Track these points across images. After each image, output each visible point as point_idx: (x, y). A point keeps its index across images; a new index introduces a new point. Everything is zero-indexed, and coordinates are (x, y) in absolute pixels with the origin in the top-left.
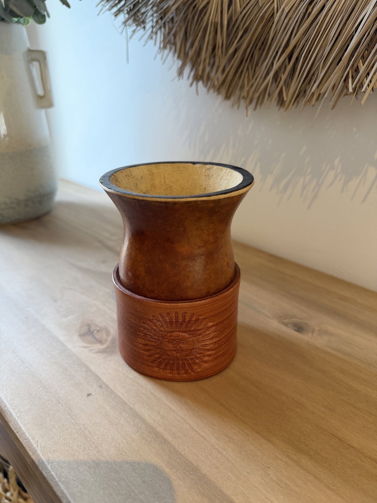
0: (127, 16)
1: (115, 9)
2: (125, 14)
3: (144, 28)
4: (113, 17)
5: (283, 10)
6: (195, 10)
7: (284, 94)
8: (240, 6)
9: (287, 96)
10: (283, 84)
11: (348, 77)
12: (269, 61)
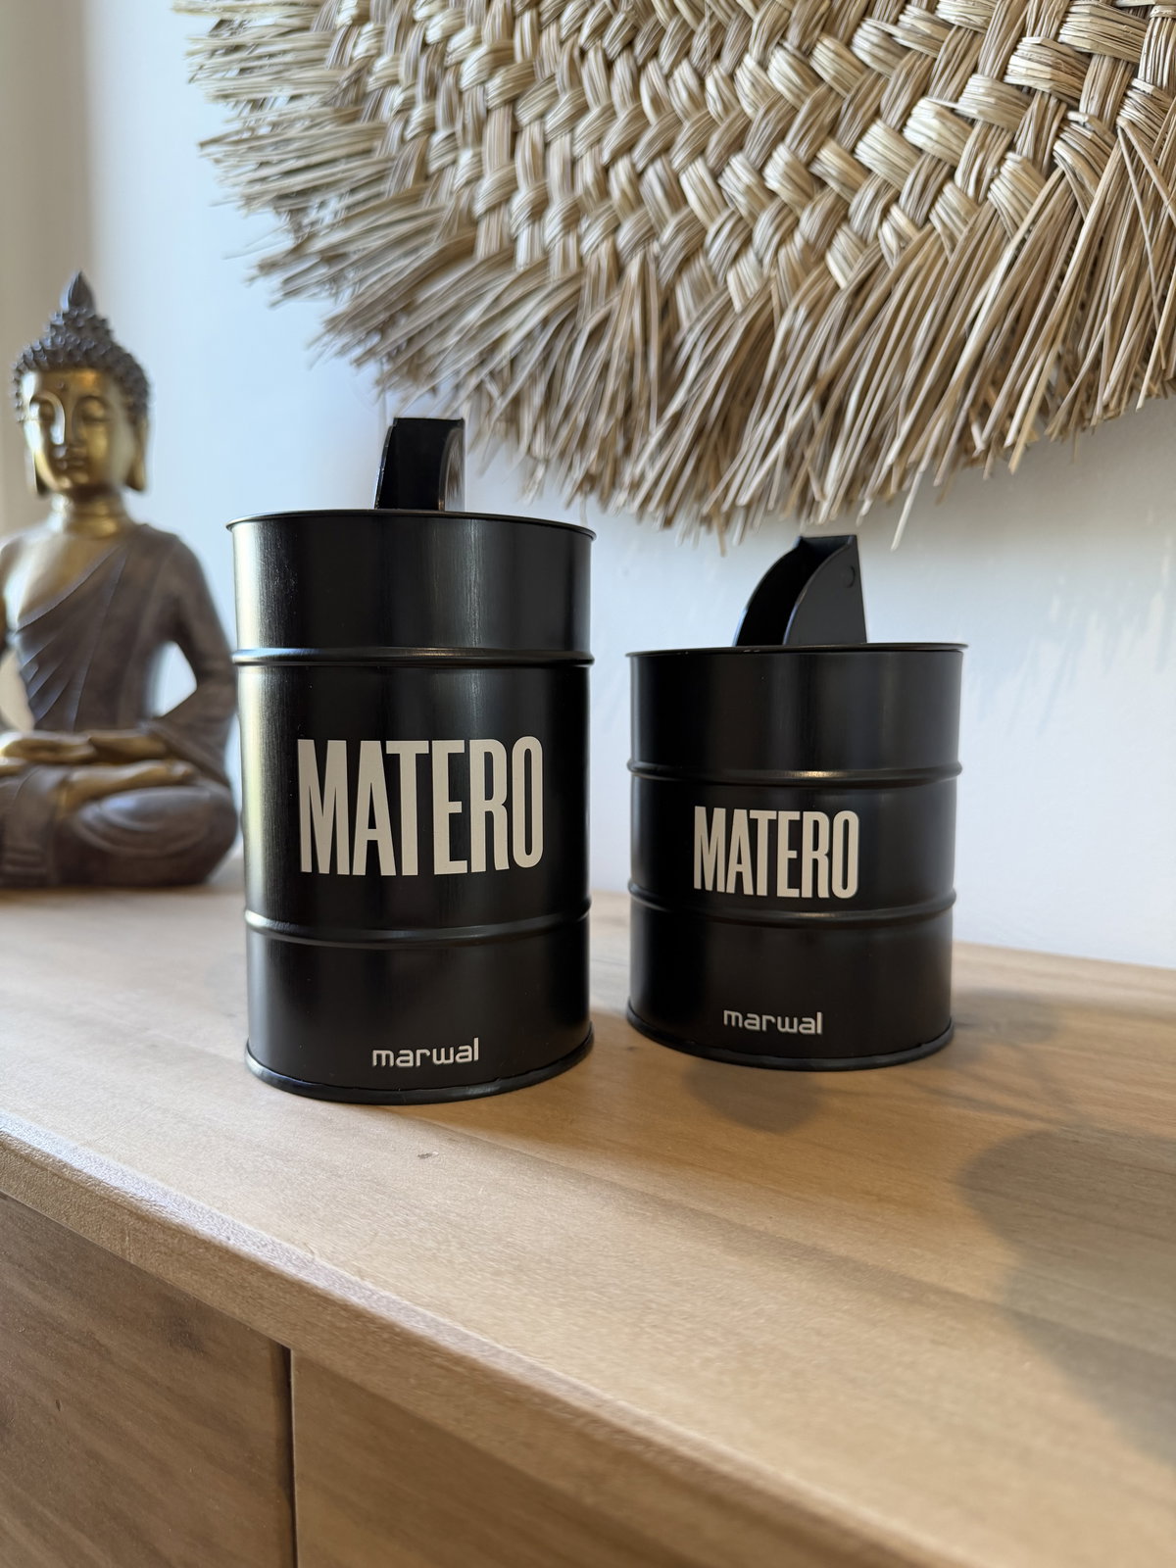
0: (387, 367)
1: (358, 351)
2: (382, 364)
3: (434, 390)
4: (352, 369)
5: (797, 309)
6: (575, 335)
7: (814, 487)
8: (689, 314)
9: (822, 489)
10: (809, 469)
11: (967, 426)
12: (767, 425)
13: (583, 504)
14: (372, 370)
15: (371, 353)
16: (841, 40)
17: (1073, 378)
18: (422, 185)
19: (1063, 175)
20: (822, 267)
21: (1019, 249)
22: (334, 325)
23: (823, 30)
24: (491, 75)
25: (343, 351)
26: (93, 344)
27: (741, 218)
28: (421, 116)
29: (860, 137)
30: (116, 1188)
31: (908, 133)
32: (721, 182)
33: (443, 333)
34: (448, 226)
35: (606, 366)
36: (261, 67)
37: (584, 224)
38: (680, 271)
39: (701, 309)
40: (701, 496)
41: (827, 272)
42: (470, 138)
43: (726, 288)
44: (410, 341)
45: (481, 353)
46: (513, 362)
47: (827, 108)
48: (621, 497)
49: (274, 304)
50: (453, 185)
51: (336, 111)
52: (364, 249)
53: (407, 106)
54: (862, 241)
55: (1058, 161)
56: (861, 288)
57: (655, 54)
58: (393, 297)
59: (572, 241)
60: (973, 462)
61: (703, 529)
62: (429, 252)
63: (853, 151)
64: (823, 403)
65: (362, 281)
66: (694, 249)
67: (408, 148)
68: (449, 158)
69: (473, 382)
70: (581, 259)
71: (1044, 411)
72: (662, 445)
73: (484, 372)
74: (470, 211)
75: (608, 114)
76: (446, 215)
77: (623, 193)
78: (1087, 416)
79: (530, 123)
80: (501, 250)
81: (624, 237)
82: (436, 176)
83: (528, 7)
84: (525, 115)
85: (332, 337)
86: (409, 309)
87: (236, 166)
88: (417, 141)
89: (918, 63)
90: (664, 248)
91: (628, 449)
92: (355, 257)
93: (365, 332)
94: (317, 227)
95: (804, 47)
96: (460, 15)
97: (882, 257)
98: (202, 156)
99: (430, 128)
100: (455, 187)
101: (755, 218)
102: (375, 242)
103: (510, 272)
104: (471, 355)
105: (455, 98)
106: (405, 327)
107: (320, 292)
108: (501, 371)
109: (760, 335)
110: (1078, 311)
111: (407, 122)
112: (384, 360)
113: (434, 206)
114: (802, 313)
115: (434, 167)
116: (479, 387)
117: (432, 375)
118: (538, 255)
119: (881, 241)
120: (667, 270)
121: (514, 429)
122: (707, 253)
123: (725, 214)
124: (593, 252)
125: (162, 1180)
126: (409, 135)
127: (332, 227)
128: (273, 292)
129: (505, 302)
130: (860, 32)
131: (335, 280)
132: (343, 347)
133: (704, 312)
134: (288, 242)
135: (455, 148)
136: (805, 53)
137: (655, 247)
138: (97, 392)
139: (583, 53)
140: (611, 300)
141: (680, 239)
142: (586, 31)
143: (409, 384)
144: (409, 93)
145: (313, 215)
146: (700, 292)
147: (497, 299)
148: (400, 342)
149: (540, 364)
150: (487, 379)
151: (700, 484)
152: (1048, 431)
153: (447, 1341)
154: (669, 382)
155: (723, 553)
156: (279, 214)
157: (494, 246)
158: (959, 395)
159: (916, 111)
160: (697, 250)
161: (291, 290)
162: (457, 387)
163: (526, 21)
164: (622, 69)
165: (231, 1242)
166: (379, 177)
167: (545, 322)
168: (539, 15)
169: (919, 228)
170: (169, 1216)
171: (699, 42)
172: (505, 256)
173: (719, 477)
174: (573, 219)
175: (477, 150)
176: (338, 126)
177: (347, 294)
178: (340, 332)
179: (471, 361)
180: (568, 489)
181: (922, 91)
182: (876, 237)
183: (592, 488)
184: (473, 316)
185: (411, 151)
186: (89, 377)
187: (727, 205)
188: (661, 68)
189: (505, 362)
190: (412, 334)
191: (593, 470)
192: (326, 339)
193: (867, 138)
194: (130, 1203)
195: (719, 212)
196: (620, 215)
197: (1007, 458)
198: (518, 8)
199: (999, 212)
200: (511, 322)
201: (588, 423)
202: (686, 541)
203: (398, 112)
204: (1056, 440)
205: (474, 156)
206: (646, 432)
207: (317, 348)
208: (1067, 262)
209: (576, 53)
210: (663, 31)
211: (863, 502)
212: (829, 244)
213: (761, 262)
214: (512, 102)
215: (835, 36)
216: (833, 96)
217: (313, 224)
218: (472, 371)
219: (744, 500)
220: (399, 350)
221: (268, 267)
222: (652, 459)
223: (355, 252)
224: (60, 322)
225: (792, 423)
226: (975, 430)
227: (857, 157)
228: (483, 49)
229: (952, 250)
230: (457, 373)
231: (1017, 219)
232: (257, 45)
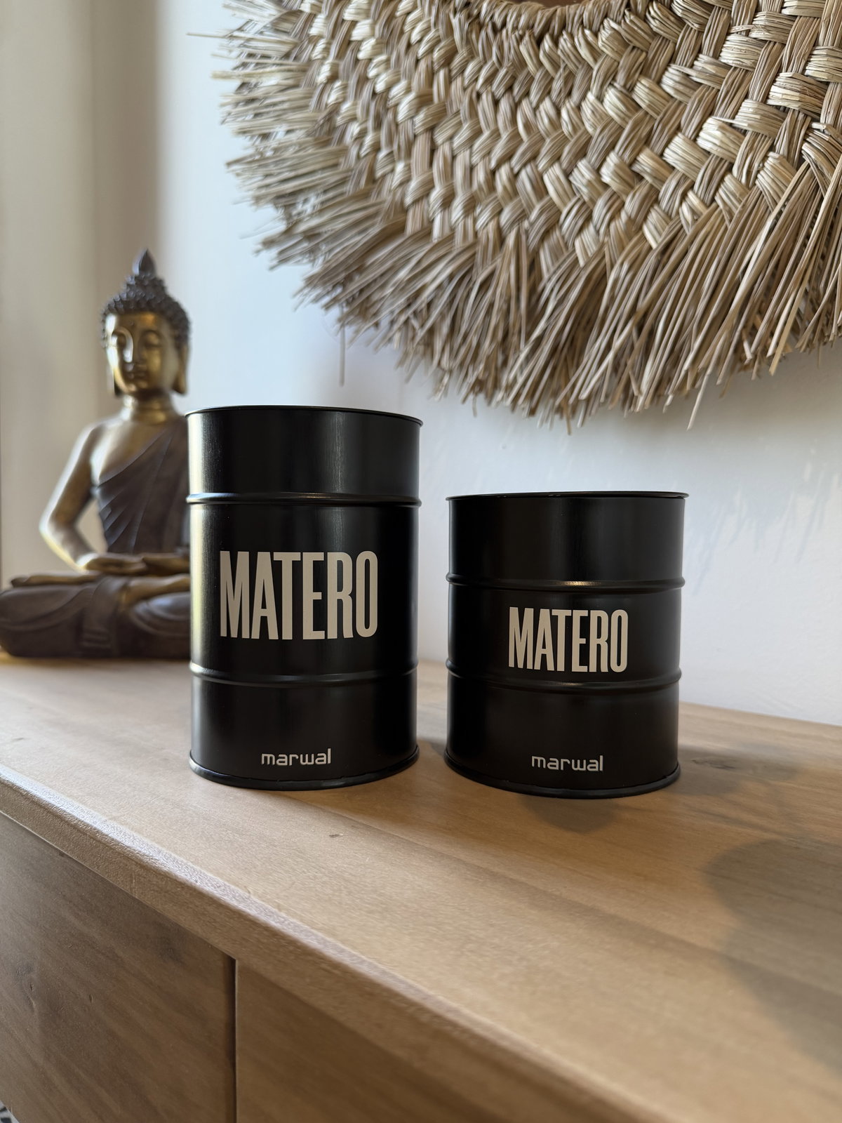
0: (345, 310)
5: (622, 264)
6: (471, 285)
7: (634, 386)
8: (548, 270)
9: (639, 388)
10: (630, 373)
11: (740, 343)
12: (602, 342)
13: (474, 400)
14: (336, 312)
15: (335, 301)
16: (654, 80)
17: (817, 307)
18: (370, 186)
19: (809, 166)
20: (640, 234)
21: (777, 218)
22: (311, 282)
23: (641, 73)
24: (417, 112)
25: (316, 300)
26: (153, 296)
27: (584, 203)
28: (371, 141)
29: (666, 146)
30: (128, 847)
31: (700, 142)
32: (571, 178)
33: (383, 287)
34: (388, 213)
35: (491, 305)
36: (268, 113)
37: (478, 210)
38: (542, 239)
39: (557, 265)
40: (555, 394)
41: (644, 238)
42: (403, 154)
43: (574, 251)
44: (361, 291)
45: (408, 299)
46: (429, 305)
47: (644, 126)
48: (499, 395)
49: (272, 268)
50: (391, 186)
51: (316, 140)
52: (332, 230)
53: (362, 134)
54: (668, 216)
55: (805, 157)
56: (667, 248)
57: (527, 94)
58: (351, 261)
59: (470, 221)
60: (746, 368)
61: (557, 417)
62: (374, 231)
63: (662, 155)
64: (640, 328)
65: (330, 251)
66: (553, 224)
67: (362, 162)
68: (388, 168)
69: (403, 318)
70: (476, 234)
71: (795, 330)
72: (528, 359)
73: (410, 312)
74: (402, 203)
75: (495, 135)
76: (386, 206)
77: (505, 188)
78: (826, 334)
79: (443, 143)
80: (423, 228)
81: (505, 217)
82: (380, 180)
83: (442, 66)
84: (440, 138)
85: (309, 289)
86: (361, 270)
87: (250, 178)
88: (368, 157)
89: (707, 94)
90: (532, 225)
91: (505, 363)
92: (326, 236)
93: (332, 286)
94: (302, 216)
95: (628, 86)
96: (397, 73)
97: (682, 227)
98: (228, 172)
99: (376, 148)
100: (393, 187)
101: (594, 202)
102: (339, 225)
103: (428, 243)
104: (402, 301)
105: (393, 128)
106: (359, 282)
107: (303, 259)
108: (421, 311)
109: (597, 282)
110: (820, 260)
111: (361, 145)
112: (344, 305)
113: (379, 200)
114: (626, 267)
115: (379, 174)
116: (407, 322)
117: (375, 315)
118: (447, 231)
119: (681, 215)
120: (534, 239)
121: (429, 352)
122: (561, 227)
123: (574, 200)
124: (484, 228)
125: (158, 843)
126: (363, 153)
127: (312, 216)
128: (272, 260)
129: (424, 264)
130: (667, 74)
131: (312, 251)
132: (317, 296)
133: (559, 267)
134: (282, 226)
135: (393, 162)
136: (628, 90)
137: (526, 224)
138: (154, 328)
139: (479, 96)
140: (496, 261)
141: (543, 218)
142: (481, 81)
143: (360, 321)
144: (364, 126)
145: (300, 207)
146: (556, 254)
147: (419, 262)
148: (355, 292)
149: (447, 305)
150: (412, 316)
151: (554, 385)
152: (798, 345)
153: (330, 952)
154: (534, 316)
155: (569, 433)
156: (277, 208)
157: (418, 226)
158: (735, 321)
159: (705, 126)
160: (554, 225)
161: (283, 259)
162: (392, 322)
163: (441, 75)
164: (504, 105)
165: (198, 884)
166: (343, 182)
167: (451, 277)
168: (450, 71)
169: (708, 207)
170: (160, 866)
171: (557, 85)
172: (425, 233)
173: (568, 380)
174: (470, 207)
175: (408, 162)
176: (317, 149)
177: (320, 261)
178: (315, 287)
179: (401, 304)
180: (464, 391)
181: (710, 112)
182: (678, 213)
183: (481, 390)
184: (403, 274)
185: (364, 164)
186: (149, 318)
187: (575, 194)
188: (531, 103)
189: (424, 305)
190: (362, 287)
191: (480, 377)
192: (306, 291)
193: (672, 146)
194: (137, 857)
195: (570, 200)
196: (503, 204)
197: (769, 365)
198: (436, 67)
199: (763, 193)
200: (428, 278)
201: (479, 345)
202: (544, 425)
203: (356, 139)
204: (805, 351)
205: (405, 166)
206: (517, 349)
207: (299, 298)
208: (811, 226)
209: (474, 96)
210: (532, 79)
211: (668, 396)
212: (645, 219)
213: (598, 232)
214: (431, 130)
215: (650, 78)
216: (648, 118)
217: (299, 214)
218: (402, 312)
219: (584, 395)
220: (354, 298)
221: (269, 243)
222: (522, 368)
223: (326, 232)
224: (133, 282)
225: (617, 343)
226: (746, 345)
227: (664, 159)
228: (412, 96)
229: (730, 221)
230: (392, 312)
231: (776, 198)
232: (266, 98)
